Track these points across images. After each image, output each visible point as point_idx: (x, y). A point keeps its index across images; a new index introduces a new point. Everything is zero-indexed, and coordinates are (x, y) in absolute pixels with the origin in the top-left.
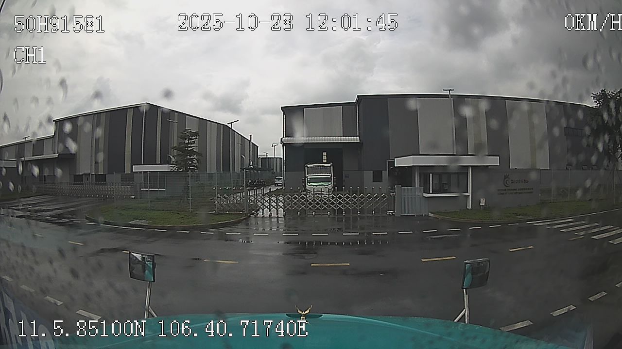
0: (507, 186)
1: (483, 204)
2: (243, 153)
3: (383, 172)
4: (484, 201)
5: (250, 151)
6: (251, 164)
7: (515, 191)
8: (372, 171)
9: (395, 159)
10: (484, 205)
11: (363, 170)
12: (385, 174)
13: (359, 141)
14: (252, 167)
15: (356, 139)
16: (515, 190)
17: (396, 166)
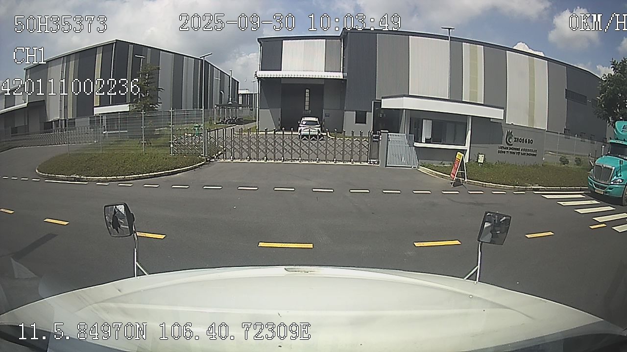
0: (508, 144)
1: (481, 160)
2: (222, 88)
3: (367, 113)
4: (483, 158)
5: (229, 86)
6: (230, 100)
7: (518, 151)
8: (355, 112)
9: (382, 100)
10: (482, 162)
11: (346, 111)
12: (370, 116)
13: (342, 78)
14: (230, 103)
15: (340, 75)
16: (518, 149)
17: (382, 107)
